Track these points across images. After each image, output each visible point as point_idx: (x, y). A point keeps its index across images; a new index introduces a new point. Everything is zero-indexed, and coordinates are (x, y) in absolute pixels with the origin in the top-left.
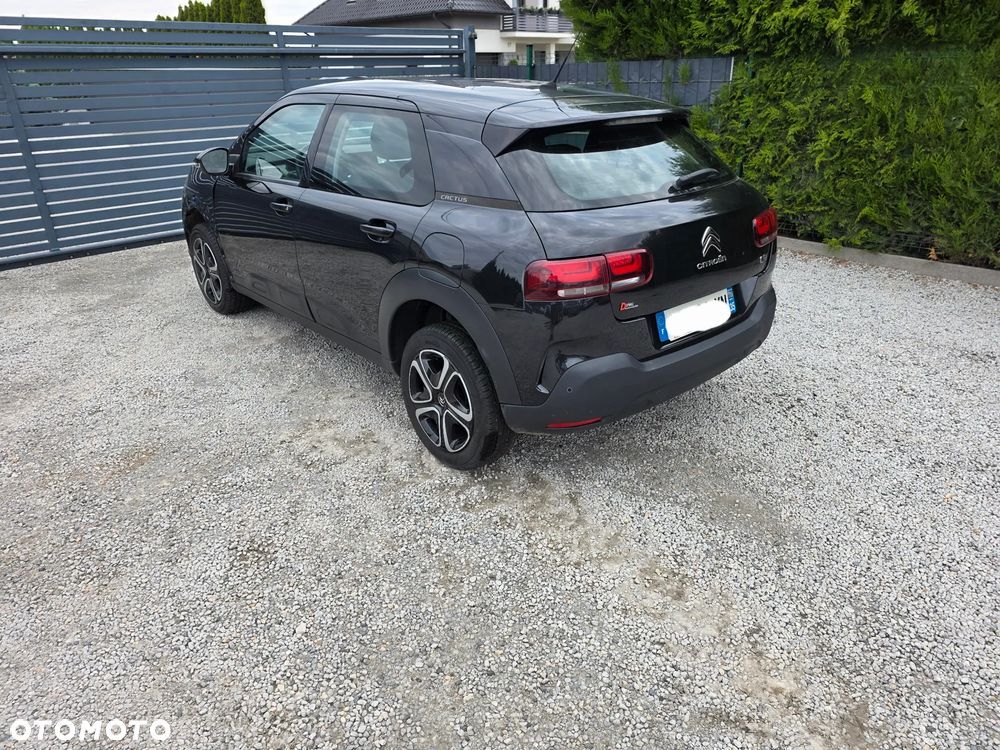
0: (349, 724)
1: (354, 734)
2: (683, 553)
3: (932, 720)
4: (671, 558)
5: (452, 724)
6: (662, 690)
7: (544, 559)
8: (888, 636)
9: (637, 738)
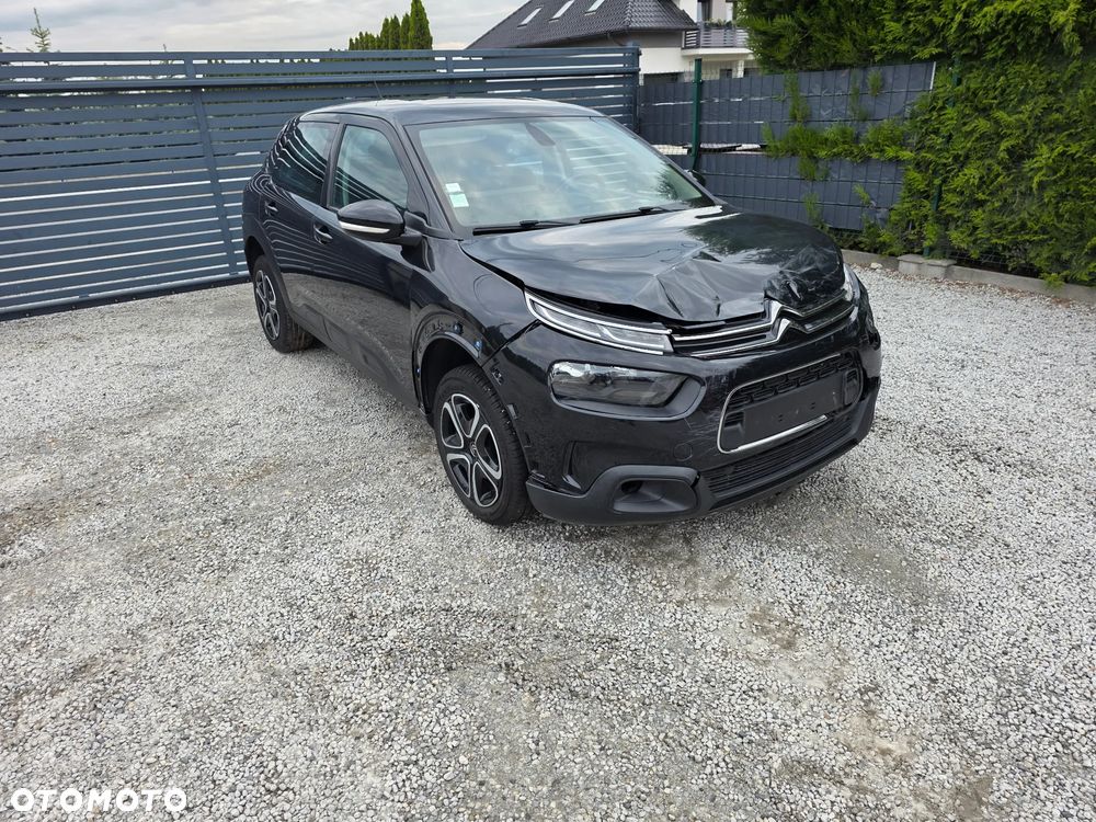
0: (425, 724)
1: (428, 733)
2: (802, 603)
3: (1071, 805)
4: (786, 606)
5: (525, 737)
6: (754, 734)
7: (645, 595)
8: (1034, 712)
9: (715, 776)
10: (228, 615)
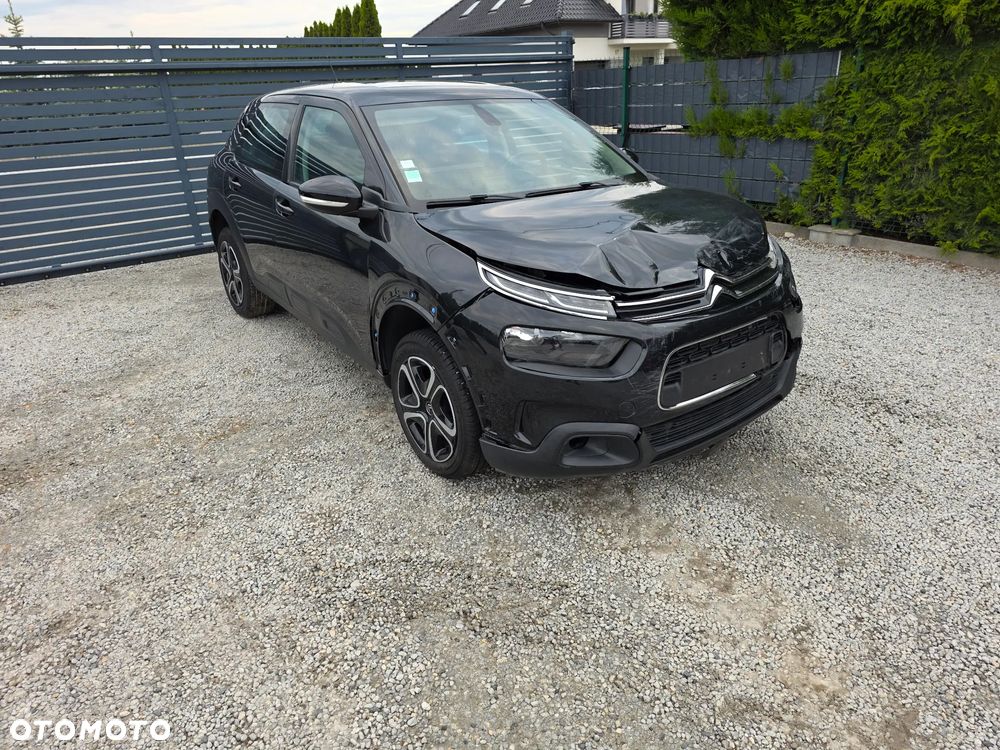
0: (388, 672)
1: (392, 680)
2: (736, 548)
3: (991, 735)
4: (722, 551)
5: (483, 682)
6: (697, 674)
7: (592, 543)
8: (952, 647)
9: (663, 716)
10: (198, 570)
